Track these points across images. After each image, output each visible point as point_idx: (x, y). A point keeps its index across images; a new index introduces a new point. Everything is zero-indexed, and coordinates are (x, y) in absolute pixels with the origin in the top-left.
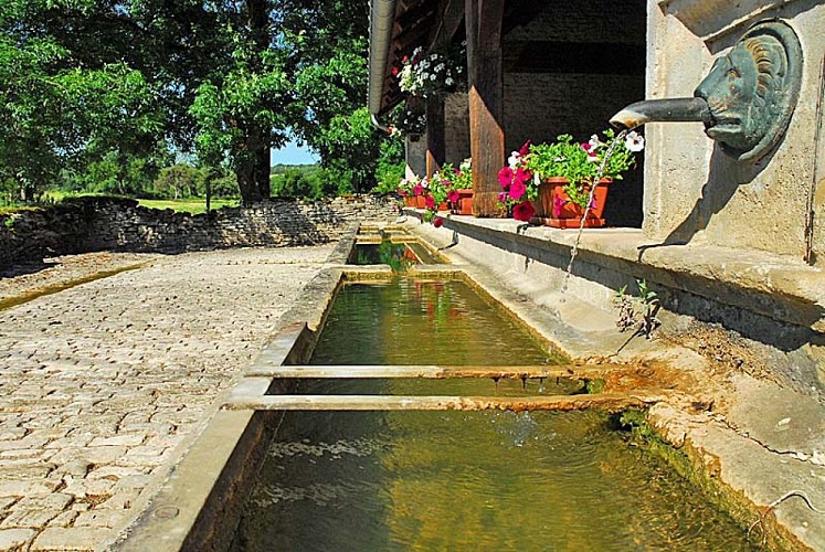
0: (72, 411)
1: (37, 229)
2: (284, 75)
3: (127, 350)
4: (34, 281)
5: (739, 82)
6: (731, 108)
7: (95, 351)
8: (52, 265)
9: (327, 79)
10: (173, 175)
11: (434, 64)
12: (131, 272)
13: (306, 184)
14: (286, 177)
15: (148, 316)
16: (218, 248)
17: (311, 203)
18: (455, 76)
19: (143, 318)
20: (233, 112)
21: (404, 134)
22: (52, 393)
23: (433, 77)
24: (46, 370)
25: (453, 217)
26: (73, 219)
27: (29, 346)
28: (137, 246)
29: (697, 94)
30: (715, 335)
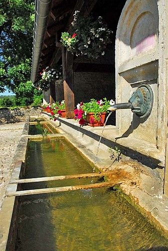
2: (4, 70)
5: (139, 99)
6: (138, 106)
9: (18, 72)
11: (53, 72)
13: (11, 102)
14: (4, 100)
17: (14, 110)
18: (59, 75)
21: (43, 90)
23: (52, 76)
25: (59, 118)
29: (129, 101)
30: (136, 163)
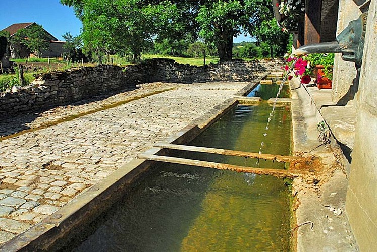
0: (129, 149)
1: (134, 72)
2: (239, 2)
3: (156, 126)
4: (131, 94)
5: (353, 35)
6: (349, 47)
7: (144, 125)
8: (138, 88)
10: (195, 47)
12: (168, 91)
13: (255, 51)
14: (246, 47)
15: (169, 112)
16: (208, 81)
17: (250, 62)
19: (166, 113)
20: (215, 20)
22: (124, 141)
24: (125, 132)
26: (148, 68)
27: (121, 122)
28: (174, 80)
